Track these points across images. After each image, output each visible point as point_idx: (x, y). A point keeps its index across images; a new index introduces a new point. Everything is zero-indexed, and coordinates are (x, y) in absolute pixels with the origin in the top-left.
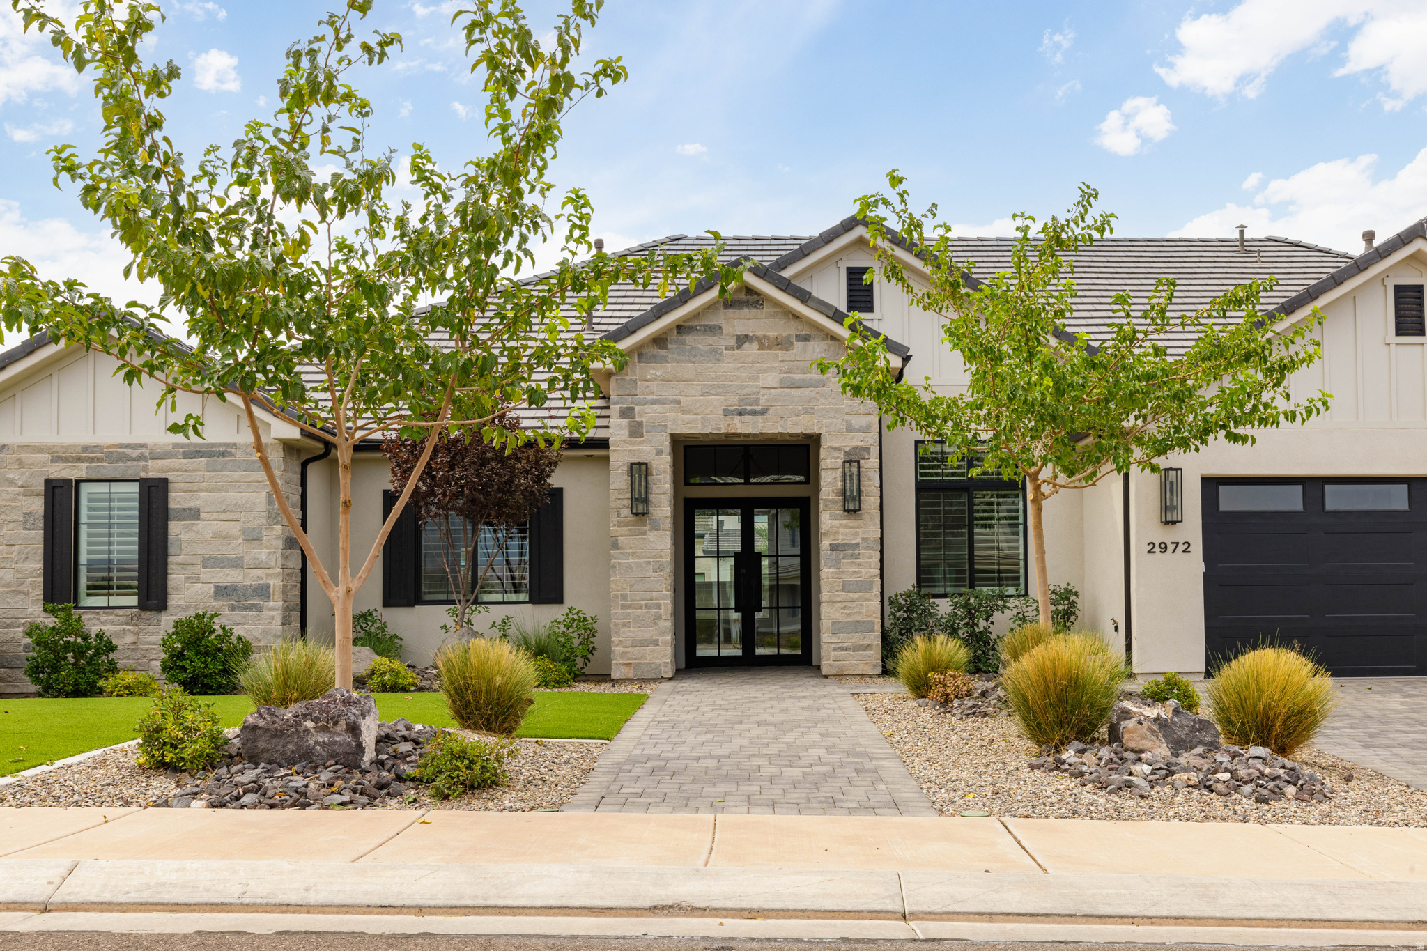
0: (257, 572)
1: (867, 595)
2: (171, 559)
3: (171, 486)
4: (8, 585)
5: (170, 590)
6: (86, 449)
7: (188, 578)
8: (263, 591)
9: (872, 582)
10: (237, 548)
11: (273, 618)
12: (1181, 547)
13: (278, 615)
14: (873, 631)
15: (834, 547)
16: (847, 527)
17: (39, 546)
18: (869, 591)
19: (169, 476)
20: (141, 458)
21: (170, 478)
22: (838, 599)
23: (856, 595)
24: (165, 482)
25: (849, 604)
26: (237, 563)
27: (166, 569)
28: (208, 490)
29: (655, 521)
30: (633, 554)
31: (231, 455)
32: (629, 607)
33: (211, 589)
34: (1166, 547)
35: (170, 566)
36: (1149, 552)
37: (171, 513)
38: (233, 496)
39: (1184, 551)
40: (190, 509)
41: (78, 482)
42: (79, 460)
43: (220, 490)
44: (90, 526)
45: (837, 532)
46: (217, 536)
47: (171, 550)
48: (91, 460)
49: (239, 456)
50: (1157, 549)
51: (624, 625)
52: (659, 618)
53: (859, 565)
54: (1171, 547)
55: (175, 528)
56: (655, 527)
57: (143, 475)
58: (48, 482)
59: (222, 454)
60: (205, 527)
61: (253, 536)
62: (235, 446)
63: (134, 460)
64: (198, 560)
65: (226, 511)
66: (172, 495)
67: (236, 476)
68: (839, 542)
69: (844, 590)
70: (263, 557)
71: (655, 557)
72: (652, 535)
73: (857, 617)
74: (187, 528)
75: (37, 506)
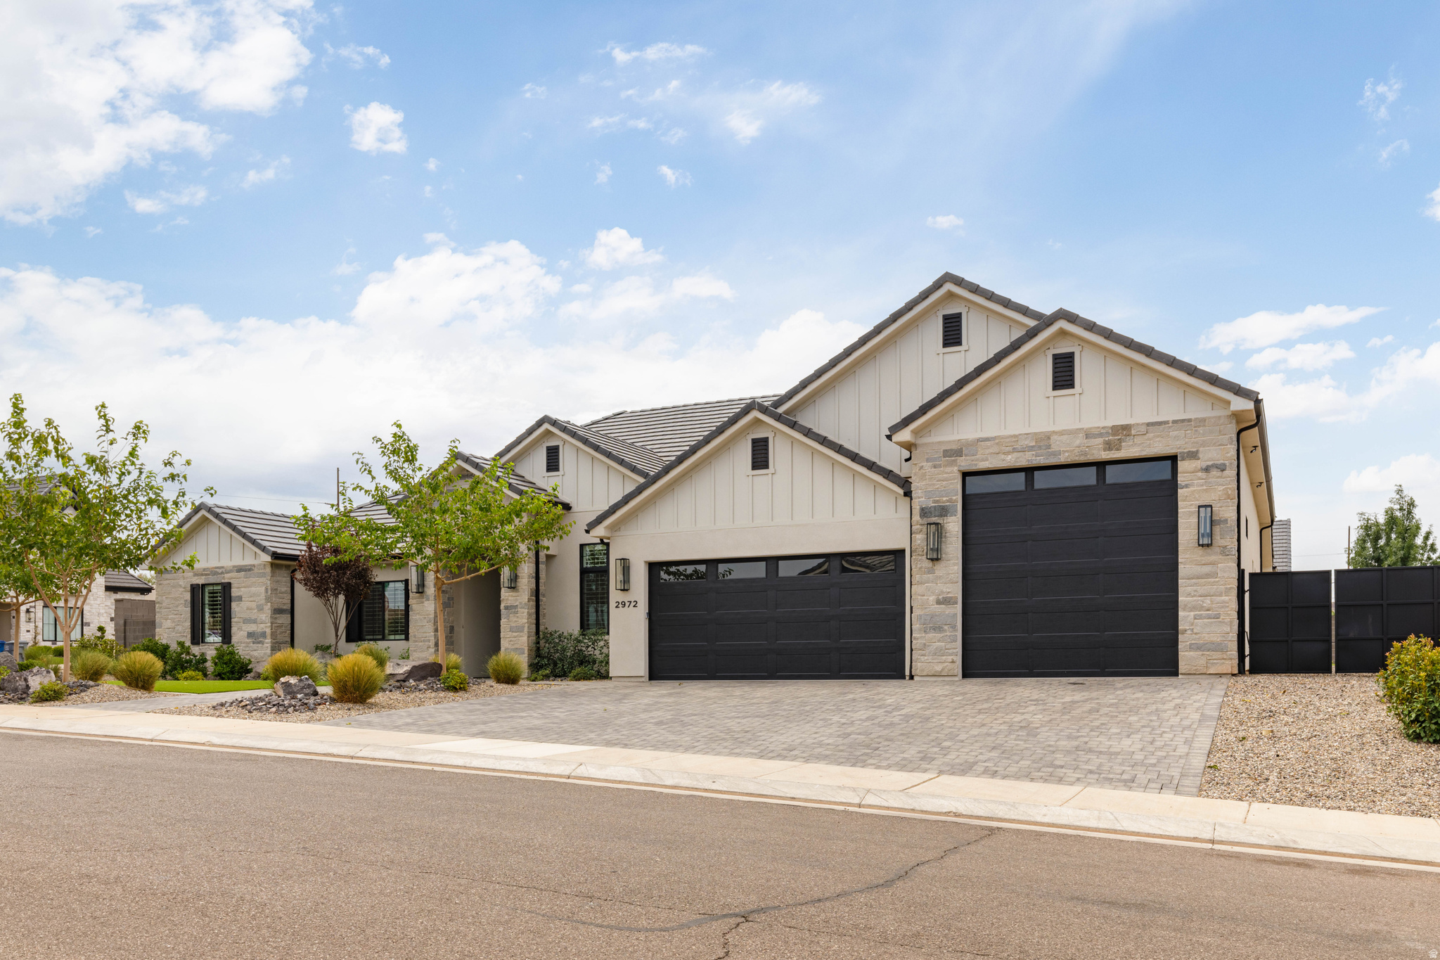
0: (262, 626)
1: (521, 634)
2: (232, 620)
3: (232, 586)
4: (180, 633)
5: (232, 635)
6: (204, 570)
7: (238, 629)
8: (264, 635)
9: (524, 627)
10: (254, 615)
11: (267, 647)
12: (633, 604)
13: (269, 645)
14: (524, 653)
15: (506, 608)
16: (512, 596)
17: (189, 615)
18: (522, 631)
19: (231, 581)
20: (222, 573)
21: (232, 582)
22: (508, 636)
23: (516, 634)
24: (230, 584)
25: (513, 639)
26: (255, 622)
27: (231, 625)
28: (245, 587)
29: (427, 596)
30: (419, 613)
31: (253, 570)
32: (416, 641)
33: (246, 634)
34: (625, 604)
35: (232, 623)
36: (616, 607)
37: (233, 599)
38: (253, 589)
39: (634, 606)
40: (239, 596)
41: (203, 586)
42: (202, 575)
43: (248, 587)
44: (209, 605)
45: (507, 599)
46: (248, 609)
47: (233, 616)
48: (206, 575)
49: (256, 570)
50: (620, 605)
51: (414, 651)
52: (429, 647)
53: (518, 617)
54: (627, 604)
55: (234, 605)
56: (428, 600)
57: (223, 581)
58: (192, 585)
59: (250, 570)
60: (244, 604)
61: (260, 608)
62: (254, 566)
63: (219, 574)
64: (241, 620)
65: (251, 597)
66: (232, 590)
67: (254, 580)
68: (509, 605)
69: (510, 631)
70: (264, 618)
71: (428, 615)
72: (426, 603)
73: (516, 646)
74: (237, 605)
75: (188, 596)
